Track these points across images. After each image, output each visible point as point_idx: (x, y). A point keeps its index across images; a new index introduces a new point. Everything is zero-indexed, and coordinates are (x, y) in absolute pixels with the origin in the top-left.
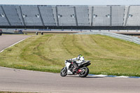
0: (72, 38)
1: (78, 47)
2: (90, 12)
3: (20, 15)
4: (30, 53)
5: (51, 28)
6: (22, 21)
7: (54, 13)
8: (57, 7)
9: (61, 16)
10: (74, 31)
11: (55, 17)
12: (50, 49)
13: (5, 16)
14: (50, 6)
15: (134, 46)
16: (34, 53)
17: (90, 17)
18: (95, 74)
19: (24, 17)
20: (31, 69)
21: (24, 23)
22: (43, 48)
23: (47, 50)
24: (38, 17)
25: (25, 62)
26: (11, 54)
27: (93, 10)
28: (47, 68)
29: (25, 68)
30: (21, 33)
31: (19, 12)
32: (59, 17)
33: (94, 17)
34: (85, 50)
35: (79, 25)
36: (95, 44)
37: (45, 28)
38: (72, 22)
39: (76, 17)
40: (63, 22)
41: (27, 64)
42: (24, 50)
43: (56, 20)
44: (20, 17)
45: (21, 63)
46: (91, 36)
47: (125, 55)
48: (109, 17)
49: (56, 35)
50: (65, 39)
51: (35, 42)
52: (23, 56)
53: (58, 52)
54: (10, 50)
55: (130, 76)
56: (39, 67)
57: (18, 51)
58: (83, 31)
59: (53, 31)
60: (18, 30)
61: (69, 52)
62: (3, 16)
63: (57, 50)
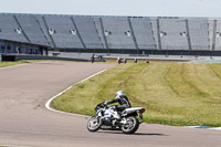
0: (180, 70)
1: (189, 83)
2: (211, 27)
3: (100, 31)
4: (112, 91)
5: (149, 52)
6: (103, 42)
7: (155, 29)
8: (158, 19)
9: (165, 34)
10: (185, 58)
11: (156, 36)
12: (145, 85)
13: (78, 33)
14: (148, 19)
17: (211, 37)
18: (212, 126)
19: (106, 34)
21: (107, 44)
22: (134, 84)
23: (139, 87)
24: (129, 34)
26: (84, 92)
27: (215, 26)
30: (102, 59)
31: (98, 27)
32: (161, 35)
33: (218, 35)
34: (200, 87)
35: (193, 49)
36: (216, 79)
37: (139, 52)
38: (181, 44)
39: (188, 35)
42: (105, 87)
43: (157, 39)
44: (101, 35)
46: (211, 67)
49: (156, 64)
50: (170, 70)
51: (121, 74)
52: (101, 97)
54: (82, 87)
57: (95, 89)
58: (200, 57)
59: (151, 57)
60: (96, 55)
61: (175, 91)
62: (74, 33)
63: (155, 87)
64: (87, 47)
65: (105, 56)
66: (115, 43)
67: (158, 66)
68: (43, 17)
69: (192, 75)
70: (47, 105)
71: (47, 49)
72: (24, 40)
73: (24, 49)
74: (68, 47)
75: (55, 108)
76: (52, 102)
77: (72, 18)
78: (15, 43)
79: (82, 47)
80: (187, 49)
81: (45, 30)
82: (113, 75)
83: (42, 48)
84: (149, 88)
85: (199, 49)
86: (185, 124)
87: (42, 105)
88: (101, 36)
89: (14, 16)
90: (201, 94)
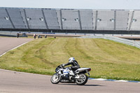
0: (75, 42)
1: (80, 51)
2: (94, 15)
4: (31, 56)
5: (55, 31)
6: (26, 24)
7: (59, 16)
8: (61, 10)
9: (65, 20)
10: (78, 35)
11: (59, 21)
12: (52, 52)
13: (10, 19)
14: (54, 10)
15: (136, 51)
16: (36, 56)
17: (94, 21)
18: (95, 78)
19: (28, 19)
20: (31, 72)
21: (28, 26)
22: (45, 51)
23: (49, 53)
24: (42, 20)
25: (26, 65)
26: (14, 56)
27: (97, 14)
29: (25, 71)
30: (25, 36)
31: (23, 15)
32: (63, 20)
33: (98, 21)
34: (87, 53)
35: (83, 29)
36: (97, 48)
37: (49, 31)
38: (76, 26)
39: (80, 20)
41: (28, 66)
42: (27, 53)
45: (22, 66)
46: (94, 40)
47: (126, 60)
48: (113, 21)
49: (60, 38)
51: (37, 45)
52: (24, 59)
53: (59, 55)
54: (12, 53)
55: (129, 80)
56: (39, 70)
57: (20, 54)
58: (87, 34)
59: (57, 34)
60: (22, 33)
61: (72, 56)
62: (7, 19)
63: (59, 53)
64: (16, 28)
65: (27, 33)
66: (33, 25)
67: (61, 40)
69: (82, 45)
74: (3, 27)
77: (6, 9)
79: (13, 28)
82: (32, 46)
84: (55, 53)
85: (87, 29)
88: (25, 21)
90: (88, 57)
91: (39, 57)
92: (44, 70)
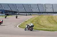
0: (51, 17)
1: (54, 20)
4: (34, 23)
6: (31, 10)
9: (47, 8)
10: (52, 14)
12: (42, 21)
16: (36, 23)
19: (32, 8)
21: (32, 11)
22: (40, 21)
24: (37, 8)
26: (27, 23)
28: (41, 29)
38: (51, 10)
39: (53, 8)
40: (48, 11)
42: (32, 22)
43: (45, 10)
50: (49, 17)
51: (36, 18)
53: (46, 22)
56: (38, 28)
58: (56, 14)
59: (43, 14)
60: (29, 14)
61: (50, 23)
62: (23, 8)
63: (45, 21)
64: (27, 12)
65: (31, 14)
66: (34, 11)
68: (15, 4)
70: (18, 26)
71: (16, 12)
72: (10, 10)
73: (11, 12)
74: (22, 12)
75: (20, 27)
76: (19, 26)
78: (8, 11)
79: (25, 12)
80: (53, 12)
81: (16, 8)
82: (34, 19)
83: (15, 12)
86: (54, 31)
87: (16, 27)
88: (30, 9)
89: (8, 4)
91: (37, 23)
92: (40, 28)
